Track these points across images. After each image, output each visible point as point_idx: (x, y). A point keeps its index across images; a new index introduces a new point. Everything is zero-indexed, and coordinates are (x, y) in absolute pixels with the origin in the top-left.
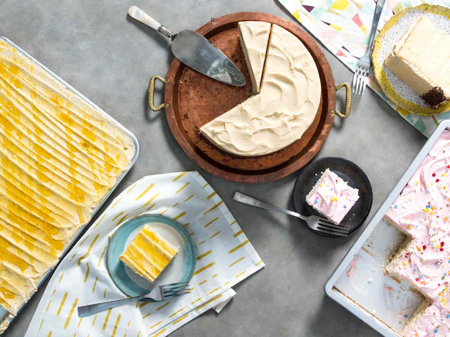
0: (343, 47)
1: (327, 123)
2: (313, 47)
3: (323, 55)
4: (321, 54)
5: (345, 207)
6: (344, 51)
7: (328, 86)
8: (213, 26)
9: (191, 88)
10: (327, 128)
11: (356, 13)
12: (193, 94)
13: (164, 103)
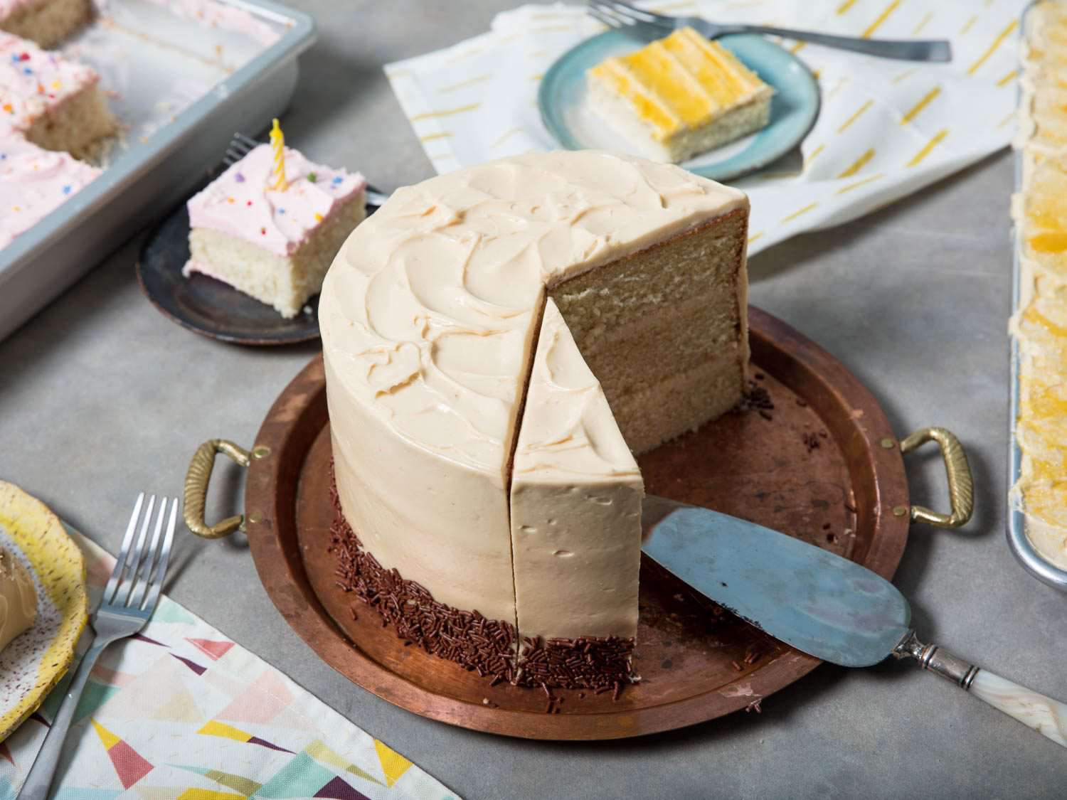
0: (199, 670)
1: (284, 424)
2: (329, 639)
3: (287, 617)
4: (298, 615)
5: (240, 178)
6: (200, 658)
7: (274, 525)
8: (749, 684)
9: (807, 519)
10: (284, 411)
11: (132, 788)
12: (798, 502)
13: (903, 453)
